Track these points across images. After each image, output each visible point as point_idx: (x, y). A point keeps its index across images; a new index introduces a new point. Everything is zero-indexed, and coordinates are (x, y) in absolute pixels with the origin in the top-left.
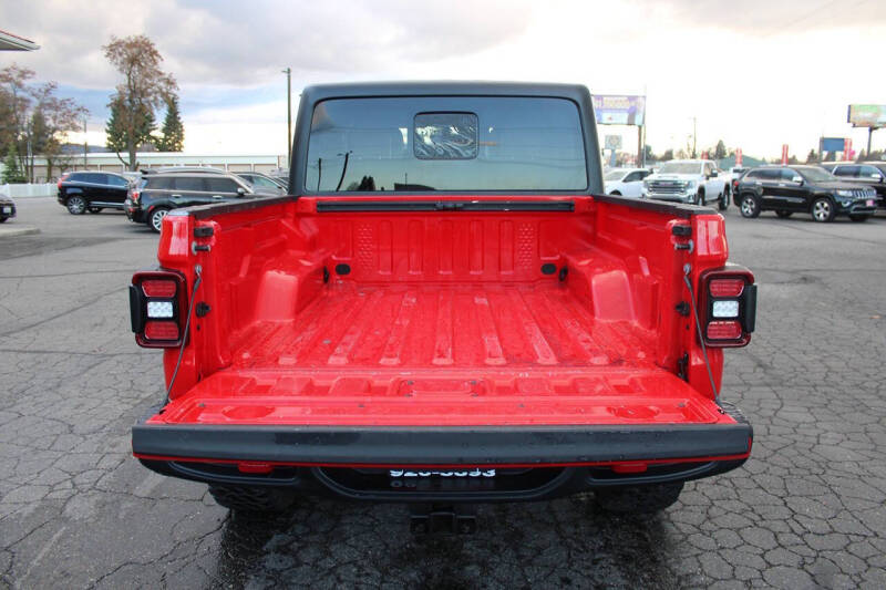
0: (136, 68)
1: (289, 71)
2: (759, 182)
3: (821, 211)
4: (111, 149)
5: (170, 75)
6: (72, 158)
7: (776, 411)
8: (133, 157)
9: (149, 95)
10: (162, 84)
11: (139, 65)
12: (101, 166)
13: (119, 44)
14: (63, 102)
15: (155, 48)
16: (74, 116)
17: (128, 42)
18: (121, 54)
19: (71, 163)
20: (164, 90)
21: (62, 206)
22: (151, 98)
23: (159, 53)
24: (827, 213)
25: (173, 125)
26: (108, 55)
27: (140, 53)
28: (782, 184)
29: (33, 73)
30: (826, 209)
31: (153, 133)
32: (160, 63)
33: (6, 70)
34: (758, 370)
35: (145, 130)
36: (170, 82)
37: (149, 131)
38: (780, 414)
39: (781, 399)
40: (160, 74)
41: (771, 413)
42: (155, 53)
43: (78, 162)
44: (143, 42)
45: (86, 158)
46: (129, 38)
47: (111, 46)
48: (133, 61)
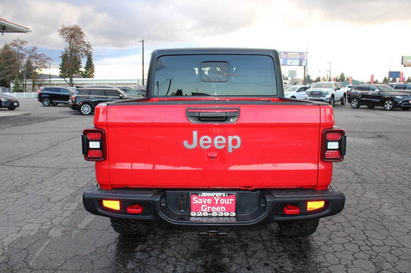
0: (73, 40)
1: (143, 41)
2: (359, 92)
3: (388, 106)
4: (61, 76)
5: (89, 43)
6: (43, 81)
7: (363, 194)
8: (71, 80)
9: (79, 52)
10: (85, 47)
11: (75, 38)
12: (57, 84)
13: (65, 29)
14: (40, 55)
15: (82, 30)
16: (45, 61)
17: (70, 28)
18: (66, 33)
19: (43, 83)
20: (86, 50)
21: (40, 103)
22: (80, 53)
23: (84, 33)
24: (391, 106)
25: (90, 65)
26: (60, 34)
27: (75, 33)
28: (370, 93)
29: (27, 42)
30: (391, 104)
31: (80, 69)
32: (84, 38)
33: (15, 41)
34: (356, 176)
35: (77, 68)
36: (88, 46)
37: (79, 68)
38: (365, 195)
39: (365, 189)
40: (84, 42)
41: (360, 195)
42: (82, 33)
43: (47, 82)
44: (76, 28)
45: (50, 81)
46: (70, 26)
47: (62, 30)
48: (72, 36)
